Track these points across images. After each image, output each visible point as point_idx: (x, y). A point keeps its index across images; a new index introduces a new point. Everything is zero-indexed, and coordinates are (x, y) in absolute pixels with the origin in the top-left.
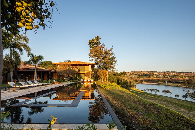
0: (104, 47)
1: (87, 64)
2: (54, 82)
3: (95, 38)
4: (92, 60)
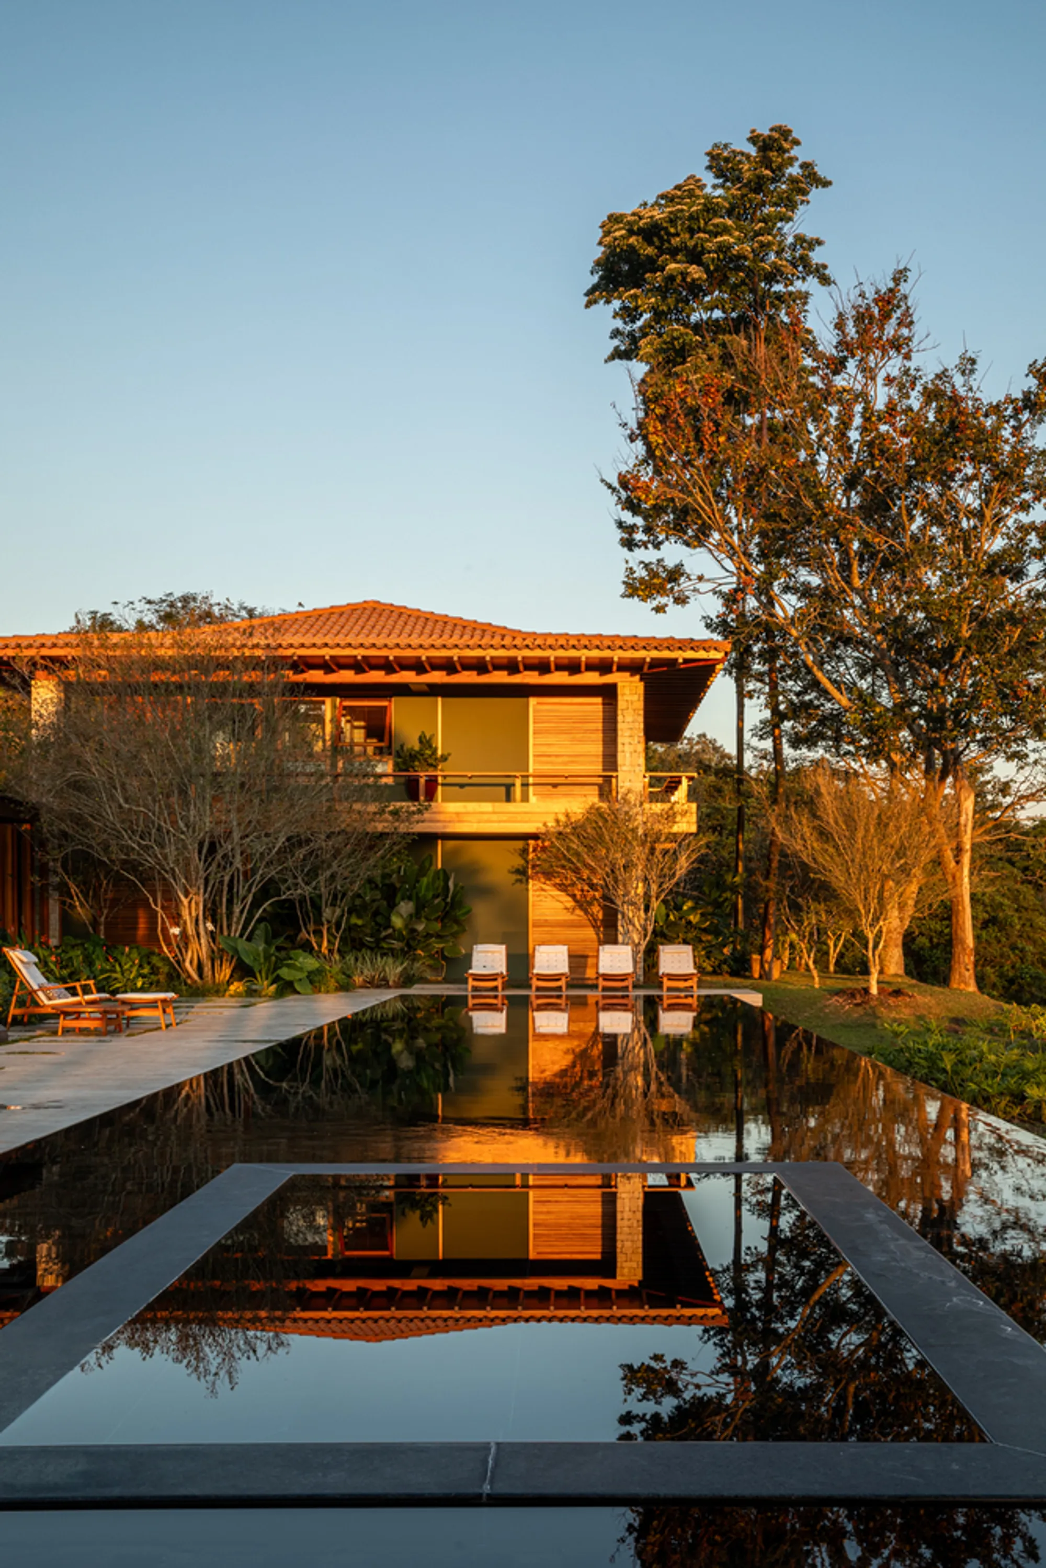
0: (898, 345)
1: (584, 655)
2: (28, 1000)
3: (709, 179)
4: (675, 574)
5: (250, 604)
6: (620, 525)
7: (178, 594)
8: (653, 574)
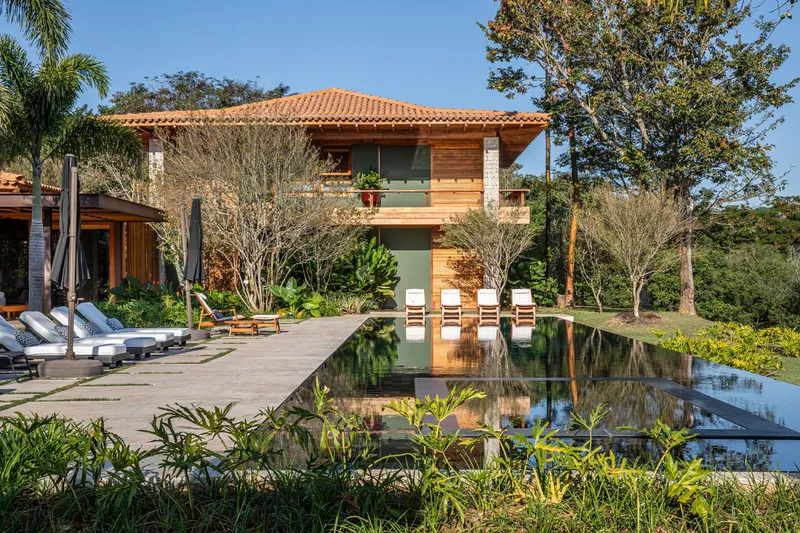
1: (466, 123)
5: (230, 78)
6: (489, 49)
7: (185, 72)
8: (505, 76)
